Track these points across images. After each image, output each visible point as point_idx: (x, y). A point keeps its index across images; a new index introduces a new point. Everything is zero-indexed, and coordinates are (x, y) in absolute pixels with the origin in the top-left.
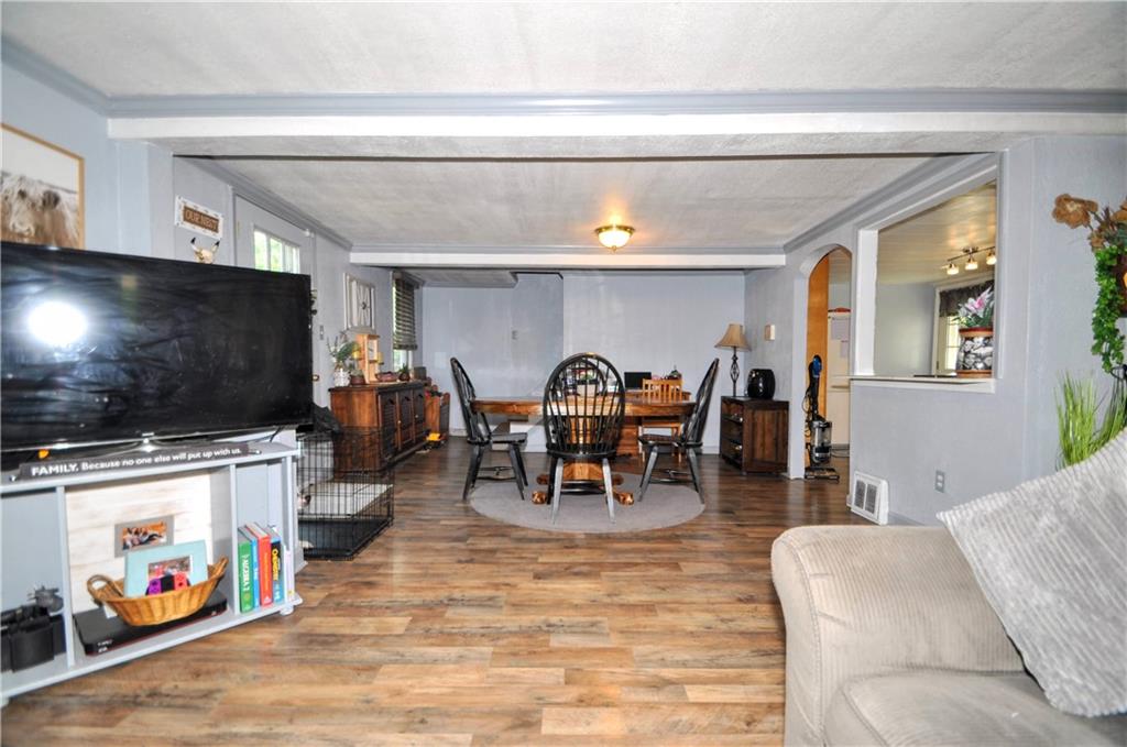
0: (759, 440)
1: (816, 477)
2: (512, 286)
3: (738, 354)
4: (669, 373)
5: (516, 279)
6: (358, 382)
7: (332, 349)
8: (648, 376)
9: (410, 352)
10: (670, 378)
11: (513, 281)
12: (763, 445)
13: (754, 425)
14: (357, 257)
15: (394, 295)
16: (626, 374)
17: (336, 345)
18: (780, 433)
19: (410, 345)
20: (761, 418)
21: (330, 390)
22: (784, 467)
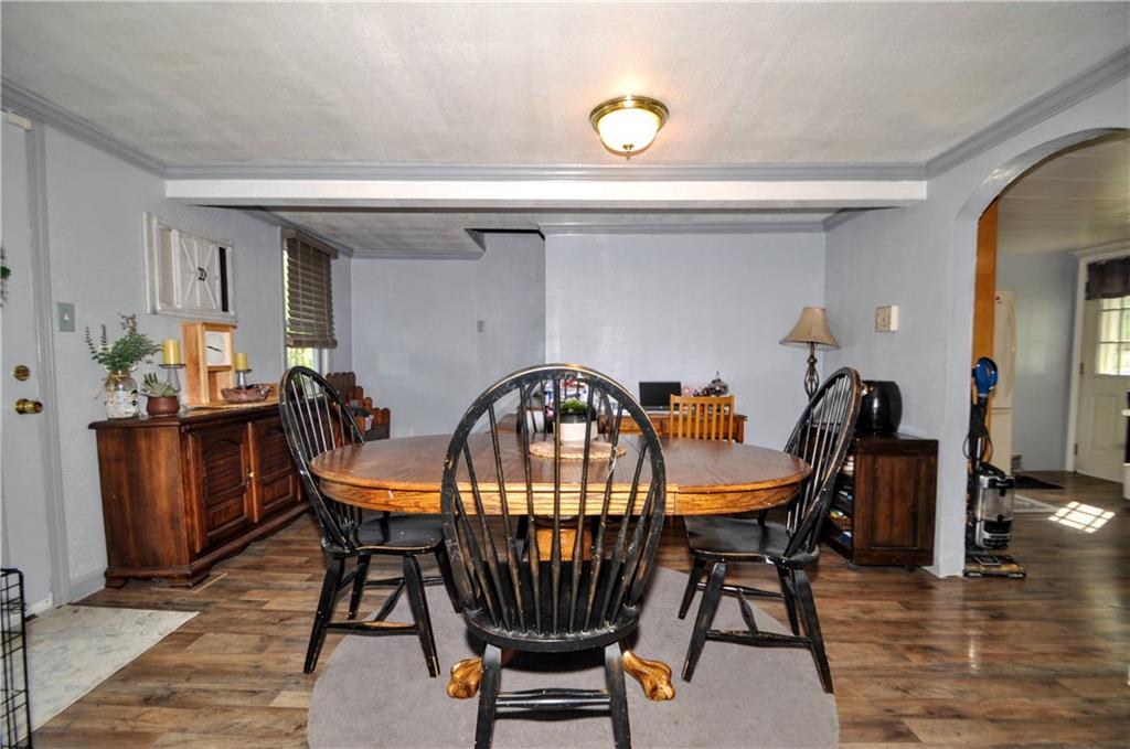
0: (883, 507)
1: (985, 575)
2: (477, 256)
3: (819, 355)
4: (707, 383)
5: (481, 243)
6: (163, 407)
7: (99, 349)
8: (675, 388)
9: (325, 351)
10: (709, 391)
11: (479, 249)
12: (891, 517)
13: (874, 481)
14: (178, 189)
15: (286, 264)
16: (643, 386)
17: (104, 342)
18: (921, 496)
19: (323, 339)
20: (887, 468)
21: (91, 426)
22: (927, 556)
